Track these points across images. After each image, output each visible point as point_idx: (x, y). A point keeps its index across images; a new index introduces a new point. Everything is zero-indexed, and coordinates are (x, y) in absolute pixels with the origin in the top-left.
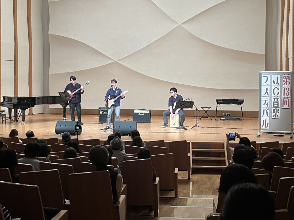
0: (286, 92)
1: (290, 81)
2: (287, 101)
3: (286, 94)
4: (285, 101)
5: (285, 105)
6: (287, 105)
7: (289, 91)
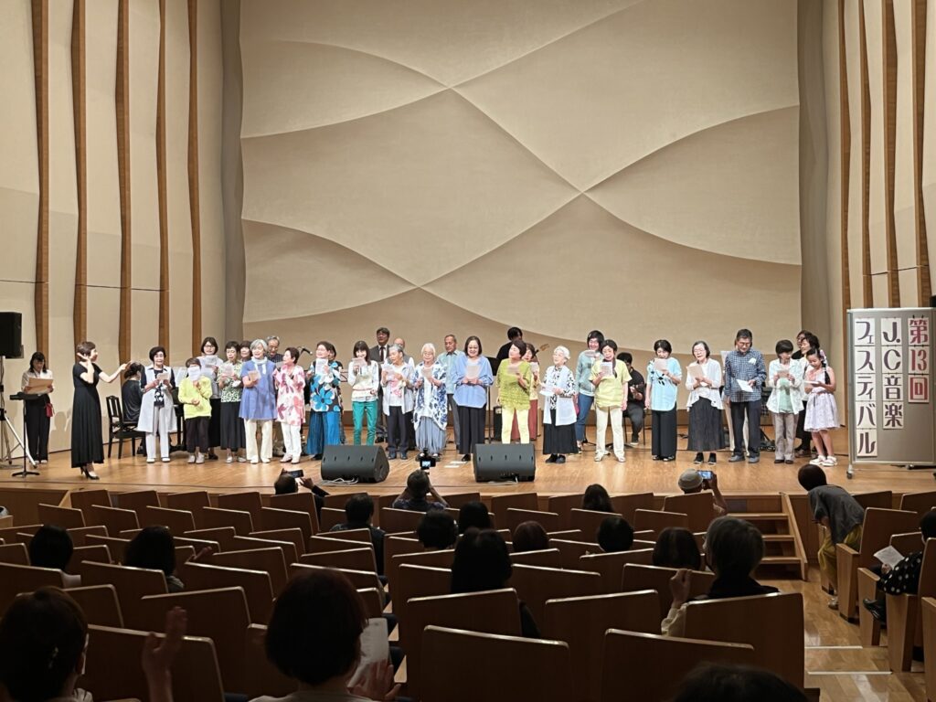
0: (918, 360)
1: (927, 332)
2: (921, 384)
3: (919, 366)
4: (916, 384)
5: (916, 393)
6: (921, 393)
7: (927, 360)
